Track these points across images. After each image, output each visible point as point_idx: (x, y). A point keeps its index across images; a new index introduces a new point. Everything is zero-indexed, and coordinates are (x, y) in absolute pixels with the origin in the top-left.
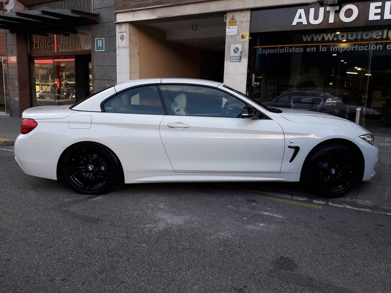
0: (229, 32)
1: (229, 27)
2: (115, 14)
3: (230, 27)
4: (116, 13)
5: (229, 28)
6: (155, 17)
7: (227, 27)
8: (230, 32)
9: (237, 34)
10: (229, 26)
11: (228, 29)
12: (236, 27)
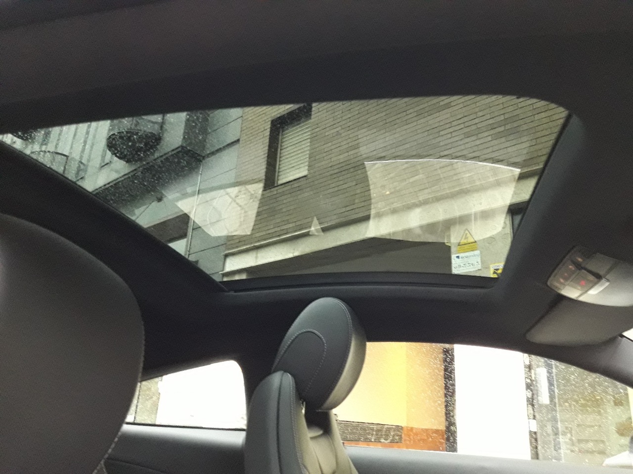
0: (460, 266)
1: (457, 255)
2: (223, 257)
3: (461, 255)
4: (226, 256)
5: (458, 257)
6: (297, 254)
7: (453, 257)
8: (462, 265)
9: (480, 268)
10: (459, 253)
11: (457, 259)
12: (477, 252)
